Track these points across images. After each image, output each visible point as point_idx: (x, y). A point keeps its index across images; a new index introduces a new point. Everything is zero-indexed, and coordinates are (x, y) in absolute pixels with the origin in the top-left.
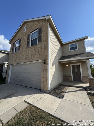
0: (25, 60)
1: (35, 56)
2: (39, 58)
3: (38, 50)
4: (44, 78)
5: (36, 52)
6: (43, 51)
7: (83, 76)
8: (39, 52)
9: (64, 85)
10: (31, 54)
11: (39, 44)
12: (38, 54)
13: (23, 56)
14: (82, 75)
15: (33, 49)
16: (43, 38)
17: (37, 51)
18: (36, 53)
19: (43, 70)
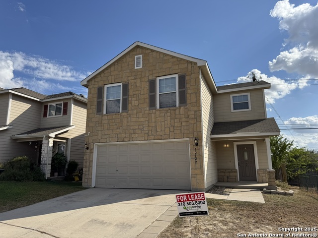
0: (146, 135)
1: (174, 130)
2: (184, 133)
3: (180, 118)
4: (196, 169)
5: (175, 122)
6: (191, 122)
7: (259, 170)
8: (184, 124)
9: (224, 187)
10: (163, 123)
11: (182, 108)
12: (181, 127)
13: (141, 127)
14: (257, 167)
15: (169, 114)
16: (190, 98)
17: (178, 120)
18: (176, 124)
19: (194, 157)
